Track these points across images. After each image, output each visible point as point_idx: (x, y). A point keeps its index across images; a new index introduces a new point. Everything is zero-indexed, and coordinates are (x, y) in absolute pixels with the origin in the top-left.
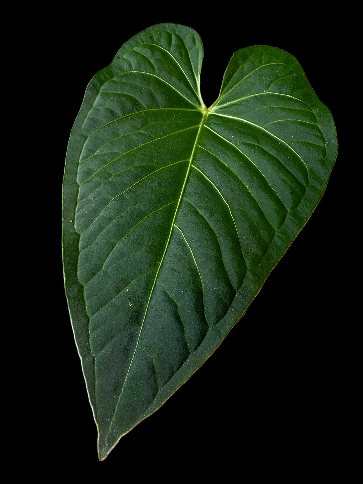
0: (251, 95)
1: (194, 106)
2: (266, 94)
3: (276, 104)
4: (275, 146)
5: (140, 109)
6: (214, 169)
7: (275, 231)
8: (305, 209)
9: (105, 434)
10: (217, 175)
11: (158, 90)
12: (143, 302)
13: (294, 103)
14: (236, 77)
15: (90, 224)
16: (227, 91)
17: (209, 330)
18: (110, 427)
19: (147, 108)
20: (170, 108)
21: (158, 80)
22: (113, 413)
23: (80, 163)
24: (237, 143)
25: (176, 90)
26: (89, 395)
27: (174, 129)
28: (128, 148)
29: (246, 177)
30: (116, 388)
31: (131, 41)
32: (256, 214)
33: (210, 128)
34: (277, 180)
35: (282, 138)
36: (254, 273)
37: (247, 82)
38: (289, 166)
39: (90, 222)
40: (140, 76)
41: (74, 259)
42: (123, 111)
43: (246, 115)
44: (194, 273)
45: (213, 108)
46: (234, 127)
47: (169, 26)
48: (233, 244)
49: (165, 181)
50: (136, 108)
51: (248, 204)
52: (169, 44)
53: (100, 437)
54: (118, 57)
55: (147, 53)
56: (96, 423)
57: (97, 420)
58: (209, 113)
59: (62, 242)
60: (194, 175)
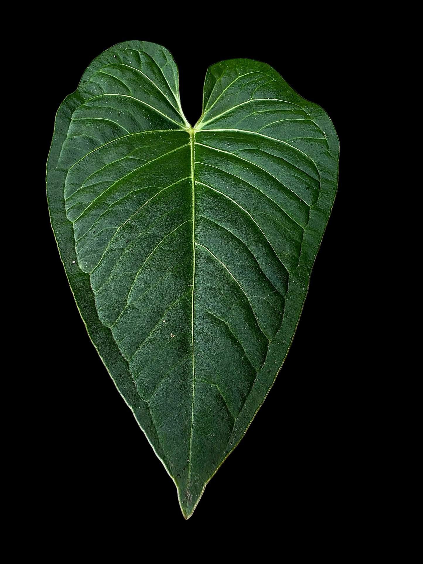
0: (235, 106)
1: (178, 126)
2: (251, 101)
3: (264, 109)
4: (276, 147)
5: (122, 134)
6: (221, 180)
7: (303, 229)
8: (325, 201)
9: (185, 488)
10: (226, 185)
11: (137, 111)
12: (186, 330)
13: (281, 104)
14: (215, 91)
15: (98, 260)
16: (209, 107)
17: (270, 343)
18: (189, 477)
19: (130, 132)
20: (153, 130)
21: (136, 101)
22: (188, 460)
23: (66, 199)
24: (236, 152)
25: (157, 110)
26: (153, 447)
27: (165, 150)
28: (120, 175)
29: (257, 181)
30: (185, 431)
31: (95, 62)
32: (279, 215)
33: (202, 144)
34: (289, 179)
35: (281, 139)
36: (296, 275)
37: (228, 95)
38: (296, 164)
39: (98, 259)
40: (115, 99)
41: (90, 302)
42: (104, 138)
43: (236, 125)
44: (234, 287)
45: (199, 126)
46: (227, 138)
47: (134, 44)
48: (266, 249)
49: (172, 201)
50: (117, 134)
51: (268, 207)
52: (139, 63)
53: (180, 491)
54: (84, 82)
55: (117, 74)
56: (171, 477)
57: (171, 474)
58: (196, 131)
59: (70, 286)
60: (201, 191)
